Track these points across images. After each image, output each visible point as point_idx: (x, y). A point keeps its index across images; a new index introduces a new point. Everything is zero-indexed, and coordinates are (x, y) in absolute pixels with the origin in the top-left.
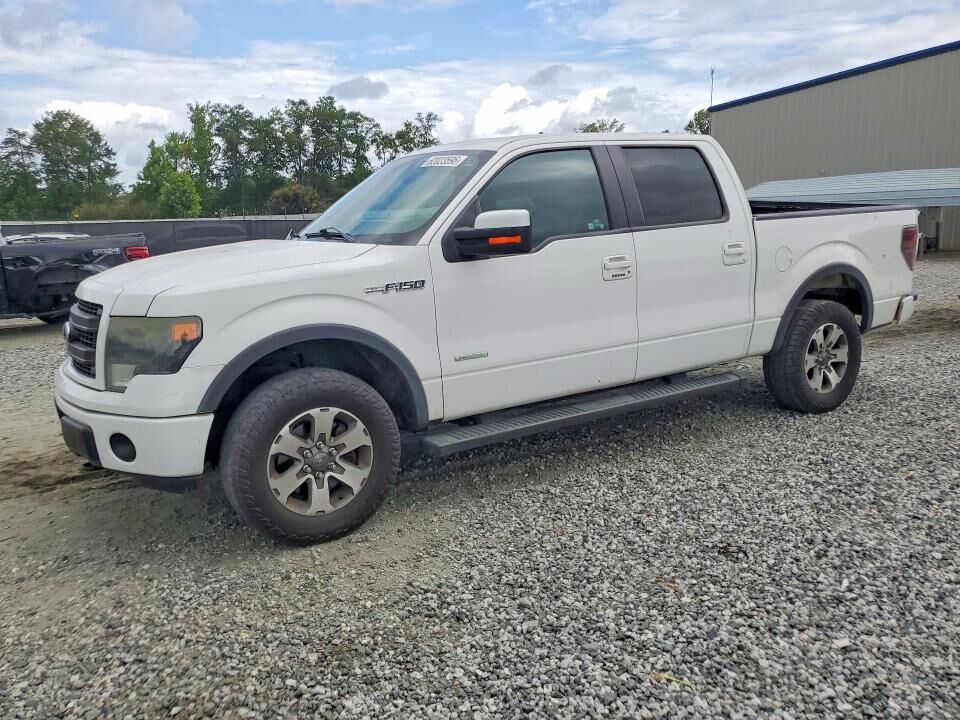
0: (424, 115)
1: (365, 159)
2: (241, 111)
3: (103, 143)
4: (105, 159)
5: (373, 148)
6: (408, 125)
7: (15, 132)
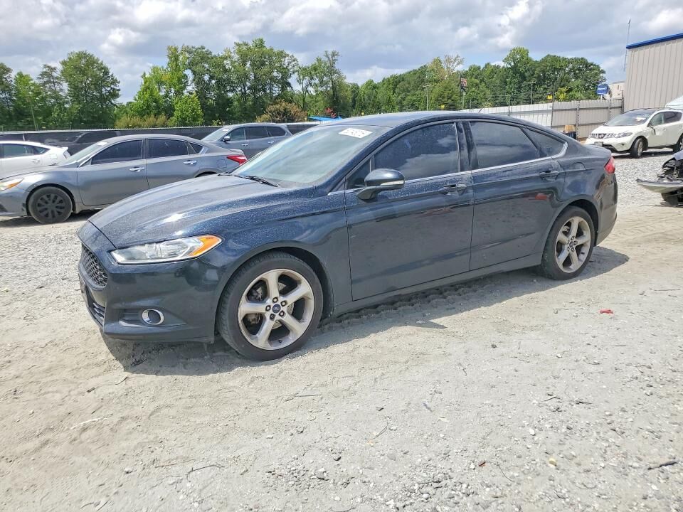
0: (330, 53)
1: (289, 84)
2: (204, 50)
3: (110, 74)
4: (112, 86)
5: (295, 76)
6: (319, 60)
7: (48, 67)
